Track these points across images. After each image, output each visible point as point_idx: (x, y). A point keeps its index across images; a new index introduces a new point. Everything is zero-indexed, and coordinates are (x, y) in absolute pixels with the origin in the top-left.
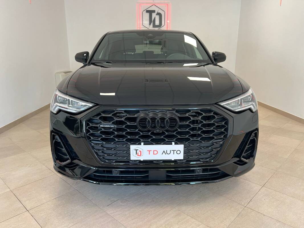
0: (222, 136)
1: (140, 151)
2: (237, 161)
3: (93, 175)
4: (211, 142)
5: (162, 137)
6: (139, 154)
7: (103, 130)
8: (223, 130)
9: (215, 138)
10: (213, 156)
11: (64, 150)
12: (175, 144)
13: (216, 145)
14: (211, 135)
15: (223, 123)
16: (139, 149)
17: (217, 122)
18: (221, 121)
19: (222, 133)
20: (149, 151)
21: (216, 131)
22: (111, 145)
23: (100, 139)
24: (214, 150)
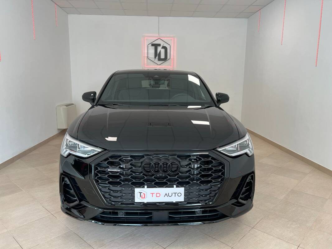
0: (220, 180)
1: (144, 194)
2: (235, 203)
3: (99, 217)
4: (209, 185)
5: (165, 181)
6: (143, 197)
7: (110, 174)
8: (220, 174)
9: (213, 181)
10: (212, 198)
11: (72, 191)
12: (176, 187)
13: (214, 188)
14: (210, 179)
15: (220, 167)
16: (143, 192)
17: (215, 167)
18: (219, 166)
19: (219, 177)
20: (152, 194)
21: (213, 175)
22: (118, 188)
23: (107, 182)
24: (213, 192)
